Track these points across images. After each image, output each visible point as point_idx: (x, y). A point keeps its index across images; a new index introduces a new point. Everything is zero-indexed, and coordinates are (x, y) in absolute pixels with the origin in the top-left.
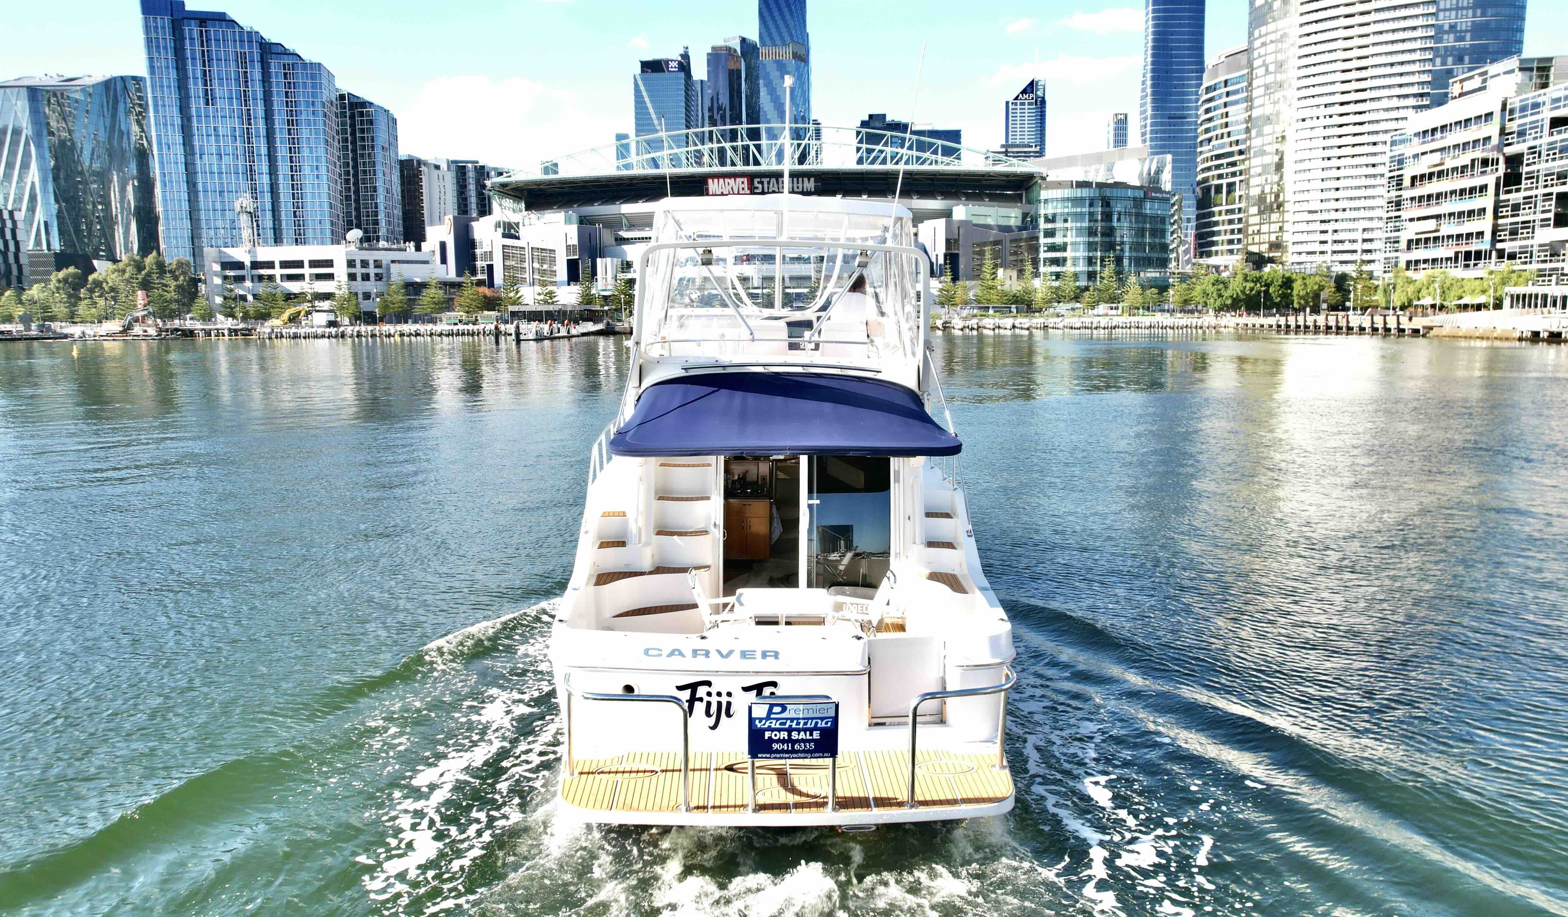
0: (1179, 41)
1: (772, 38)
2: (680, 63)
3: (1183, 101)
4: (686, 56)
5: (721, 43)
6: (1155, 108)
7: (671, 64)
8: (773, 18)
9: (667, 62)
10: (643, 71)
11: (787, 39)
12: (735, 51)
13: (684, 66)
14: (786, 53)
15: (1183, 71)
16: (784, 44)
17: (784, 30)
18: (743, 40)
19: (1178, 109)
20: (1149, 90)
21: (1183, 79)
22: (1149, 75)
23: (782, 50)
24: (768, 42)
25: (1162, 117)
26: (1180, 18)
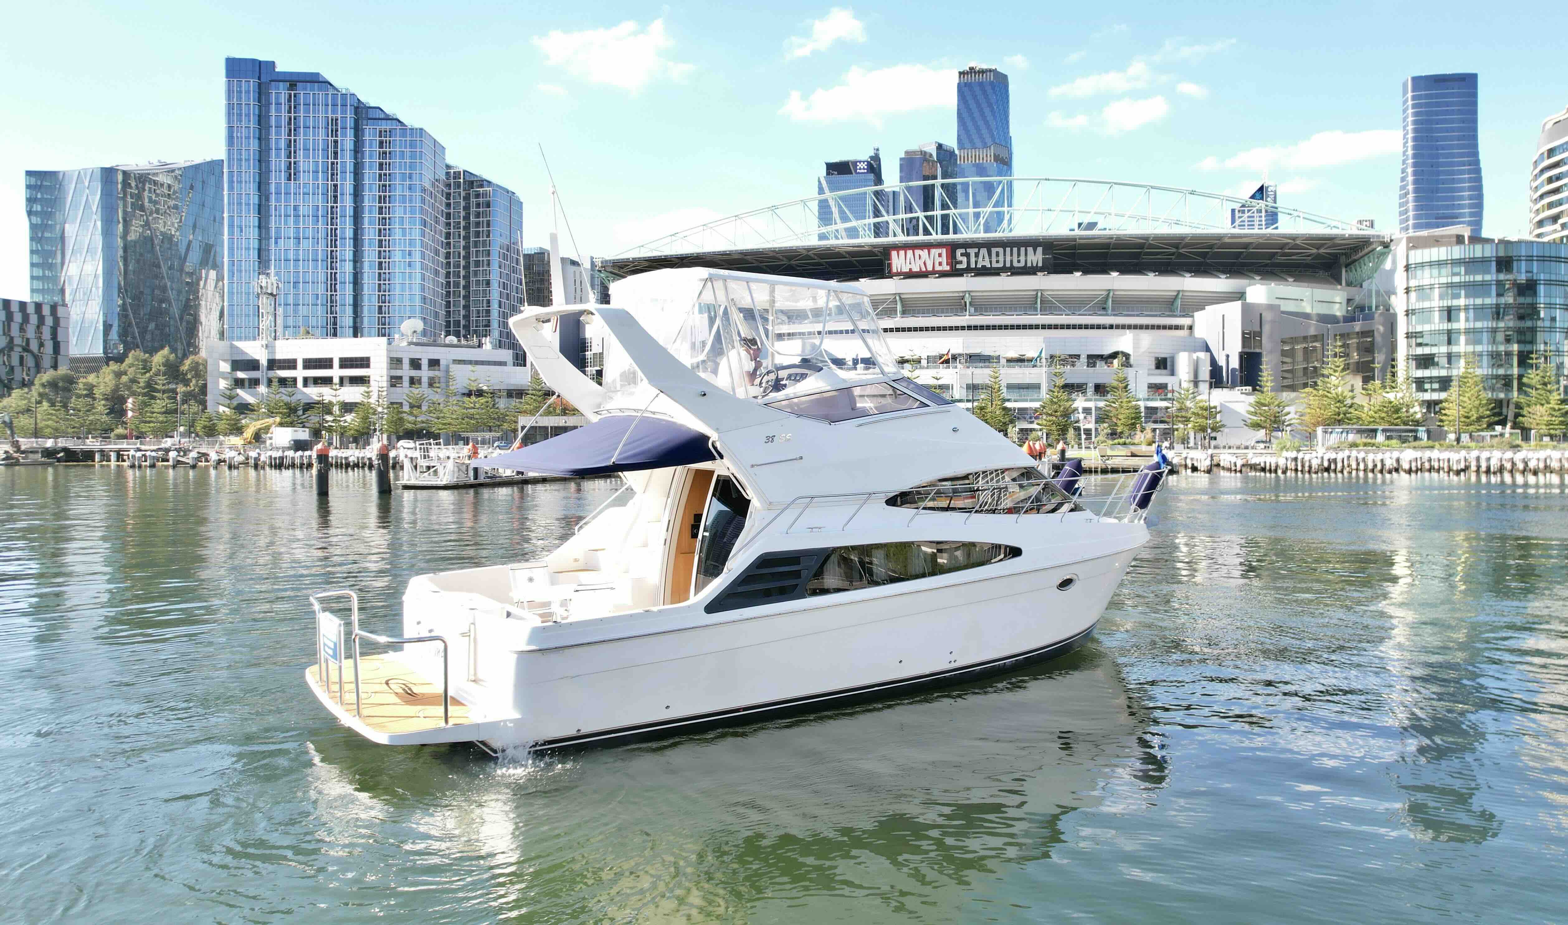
0: (1447, 130)
1: (971, 141)
2: (870, 165)
3: (1453, 198)
4: (876, 158)
5: (914, 147)
6: (1417, 208)
7: (860, 165)
8: (973, 119)
9: (855, 163)
10: (828, 174)
11: (989, 141)
12: (931, 155)
13: (874, 168)
14: (986, 156)
15: (1452, 164)
16: (985, 146)
17: (984, 131)
18: (940, 147)
19: (1447, 207)
20: (1410, 187)
21: (1453, 173)
22: (1410, 170)
23: (982, 153)
24: (967, 144)
25: (1427, 216)
26: (1447, 104)
